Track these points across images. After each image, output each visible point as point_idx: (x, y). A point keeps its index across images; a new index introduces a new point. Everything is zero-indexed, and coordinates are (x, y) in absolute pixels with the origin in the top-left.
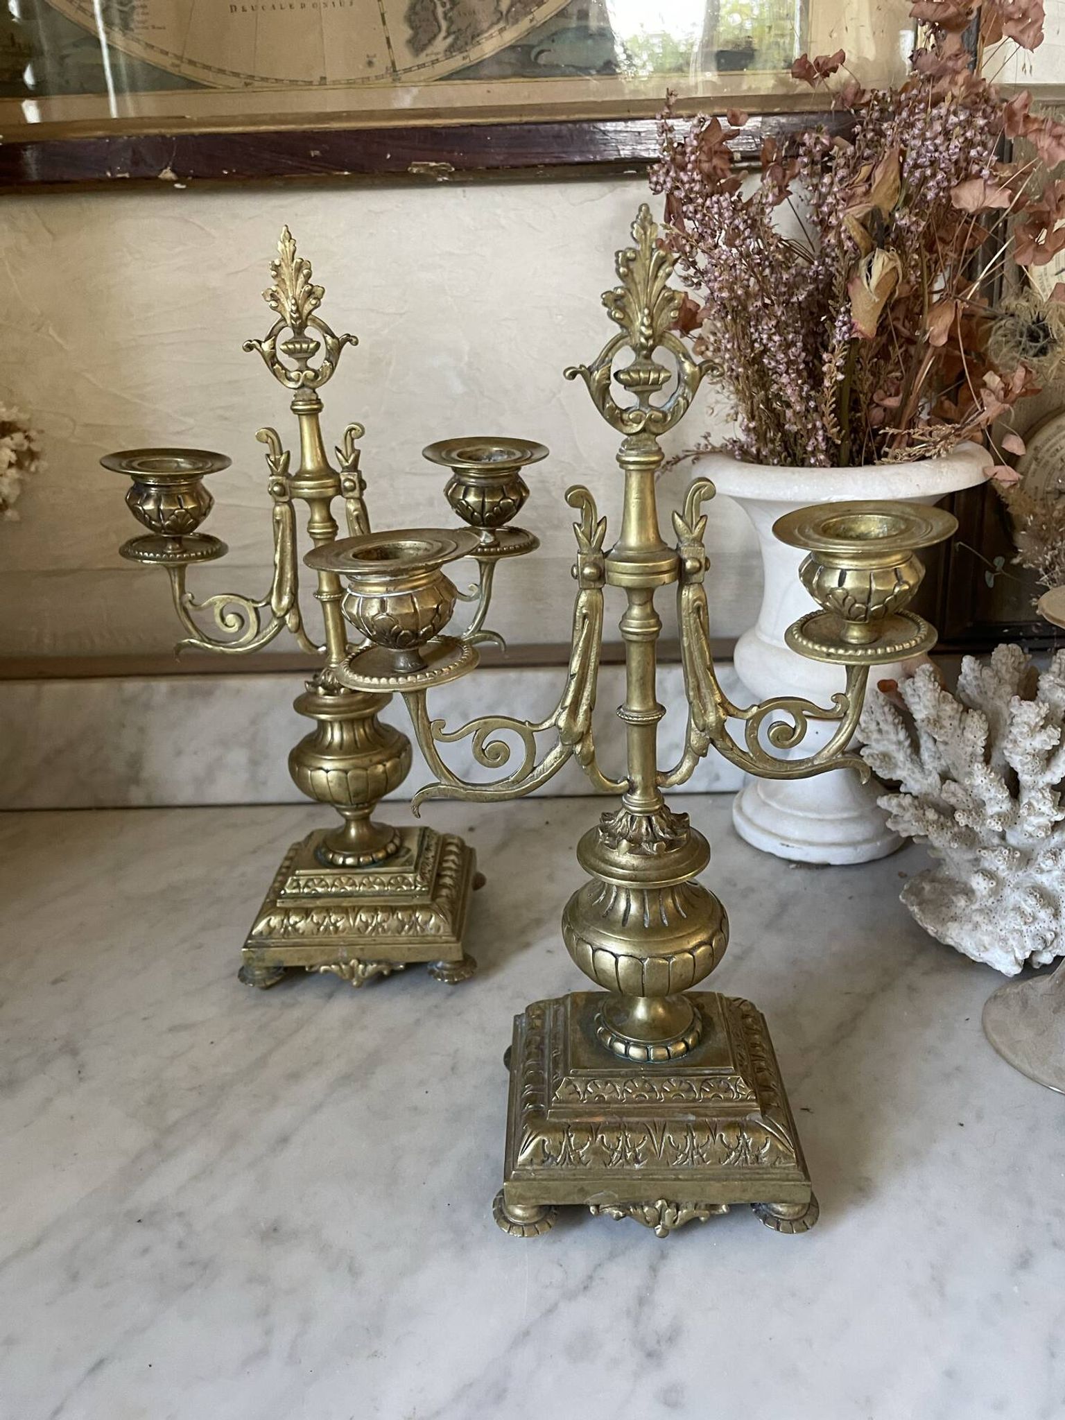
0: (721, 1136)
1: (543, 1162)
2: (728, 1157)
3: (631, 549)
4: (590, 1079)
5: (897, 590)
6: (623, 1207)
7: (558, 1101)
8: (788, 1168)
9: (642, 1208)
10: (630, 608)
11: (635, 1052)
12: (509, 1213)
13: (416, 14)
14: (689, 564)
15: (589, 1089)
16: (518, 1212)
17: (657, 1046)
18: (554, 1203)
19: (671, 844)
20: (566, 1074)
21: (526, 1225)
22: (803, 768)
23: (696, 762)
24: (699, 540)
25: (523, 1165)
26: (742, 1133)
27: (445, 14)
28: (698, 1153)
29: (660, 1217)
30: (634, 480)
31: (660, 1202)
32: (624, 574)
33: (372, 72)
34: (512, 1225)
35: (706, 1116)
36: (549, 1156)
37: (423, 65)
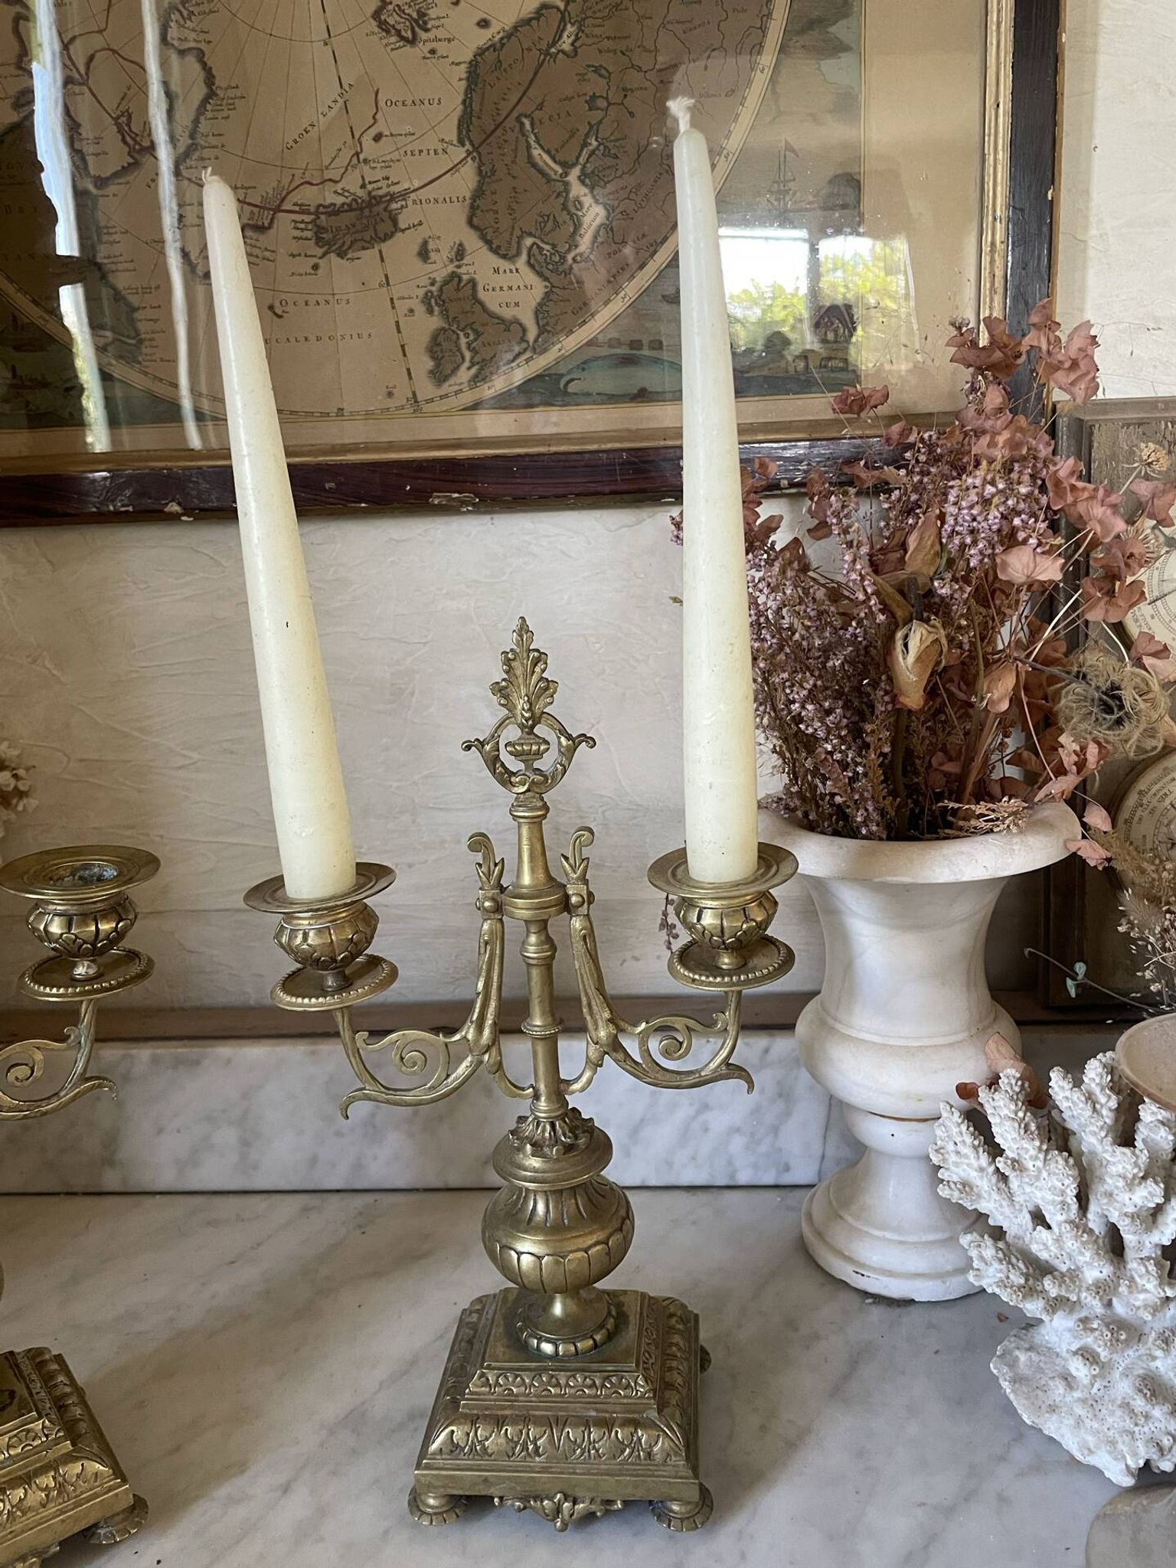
0: (617, 1432)
1: (452, 1451)
2: (623, 1452)
3: (525, 887)
4: (503, 1371)
5: (745, 926)
6: (525, 1499)
7: (471, 1393)
8: (678, 1466)
9: (542, 1502)
10: (528, 936)
11: (547, 1348)
12: (422, 1501)
13: (439, 345)
14: (574, 900)
15: (500, 1381)
16: (431, 1502)
17: (565, 1341)
18: (461, 1492)
19: (569, 1148)
20: (482, 1367)
21: (435, 1514)
22: (692, 1080)
23: (595, 1072)
24: (584, 880)
25: (434, 1454)
26: (636, 1430)
27: (469, 345)
28: (594, 1448)
29: (558, 1510)
30: (525, 830)
31: (559, 1496)
32: (522, 909)
33: (392, 403)
34: (423, 1513)
35: (607, 1412)
36: (457, 1446)
37: (446, 396)
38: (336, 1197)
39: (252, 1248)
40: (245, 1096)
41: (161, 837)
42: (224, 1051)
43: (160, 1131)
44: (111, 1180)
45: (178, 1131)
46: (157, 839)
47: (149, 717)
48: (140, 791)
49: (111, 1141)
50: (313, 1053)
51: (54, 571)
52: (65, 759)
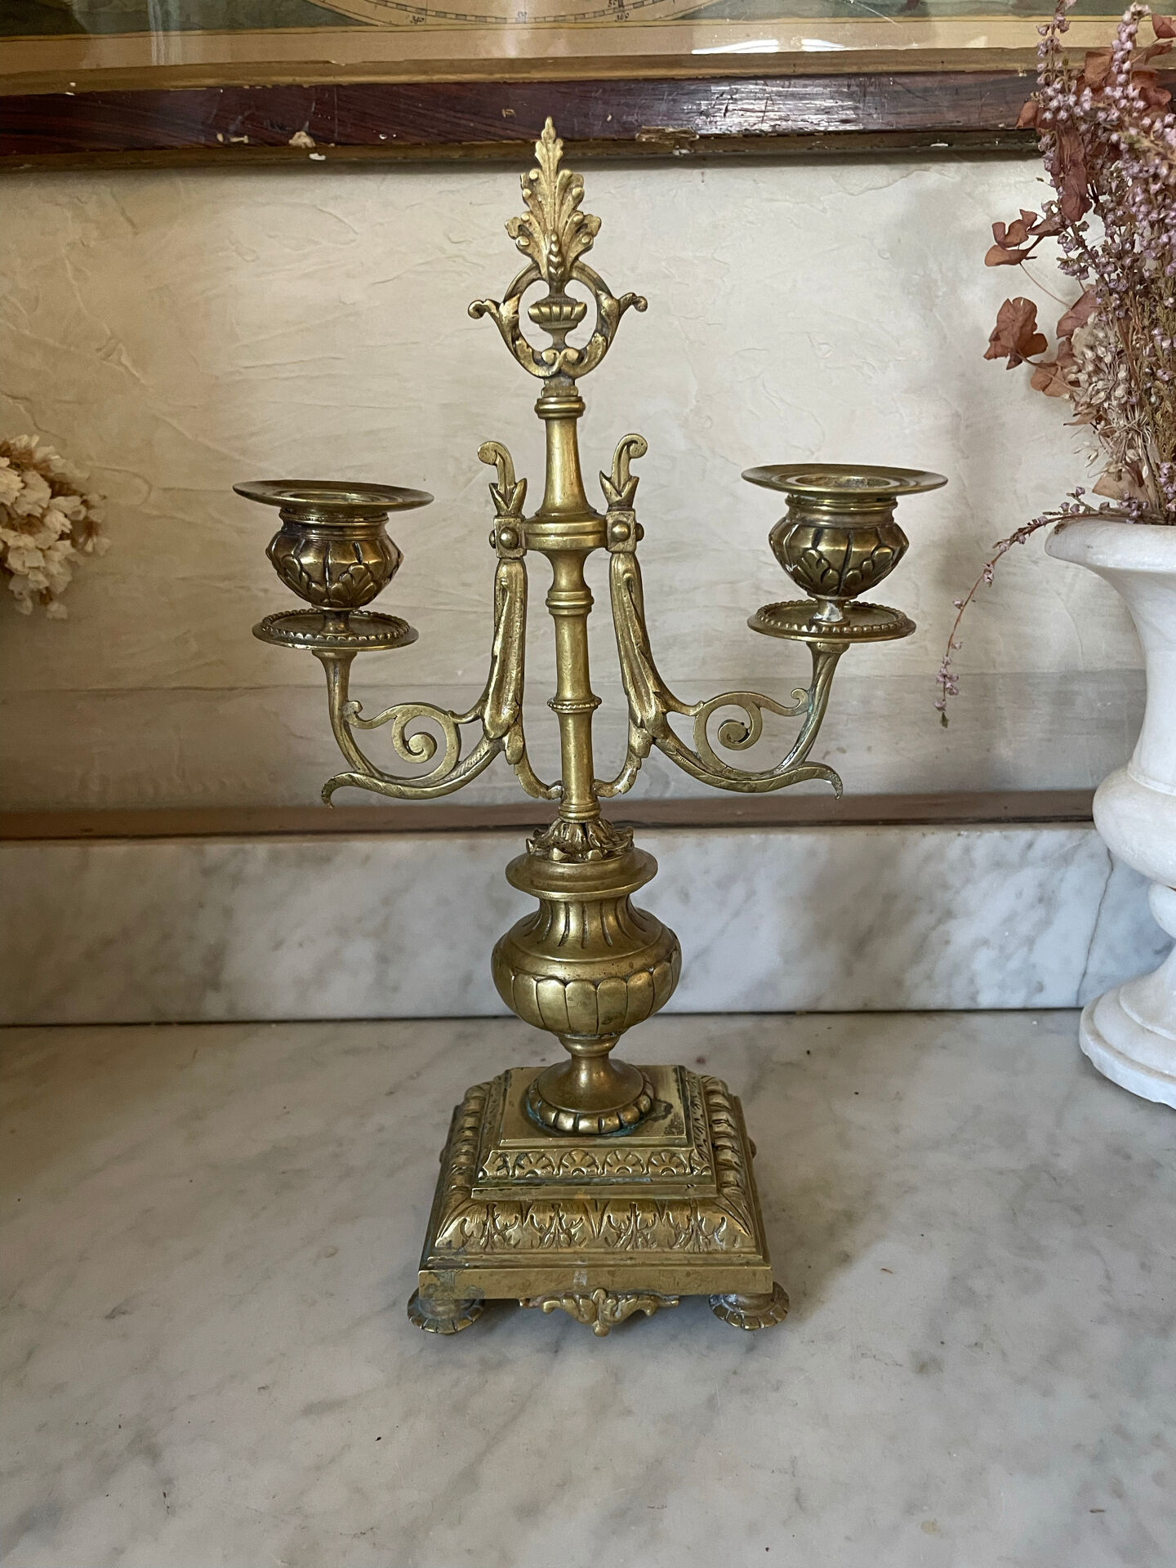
38: (494, 1024)
39: (412, 1078)
40: (387, 901)
41: (266, 591)
42: (362, 846)
43: (278, 945)
44: (214, 1006)
45: (301, 945)
46: (261, 594)
47: (252, 434)
48: (241, 531)
49: (216, 958)
50: (472, 848)
51: (136, 234)
52: (145, 488)
